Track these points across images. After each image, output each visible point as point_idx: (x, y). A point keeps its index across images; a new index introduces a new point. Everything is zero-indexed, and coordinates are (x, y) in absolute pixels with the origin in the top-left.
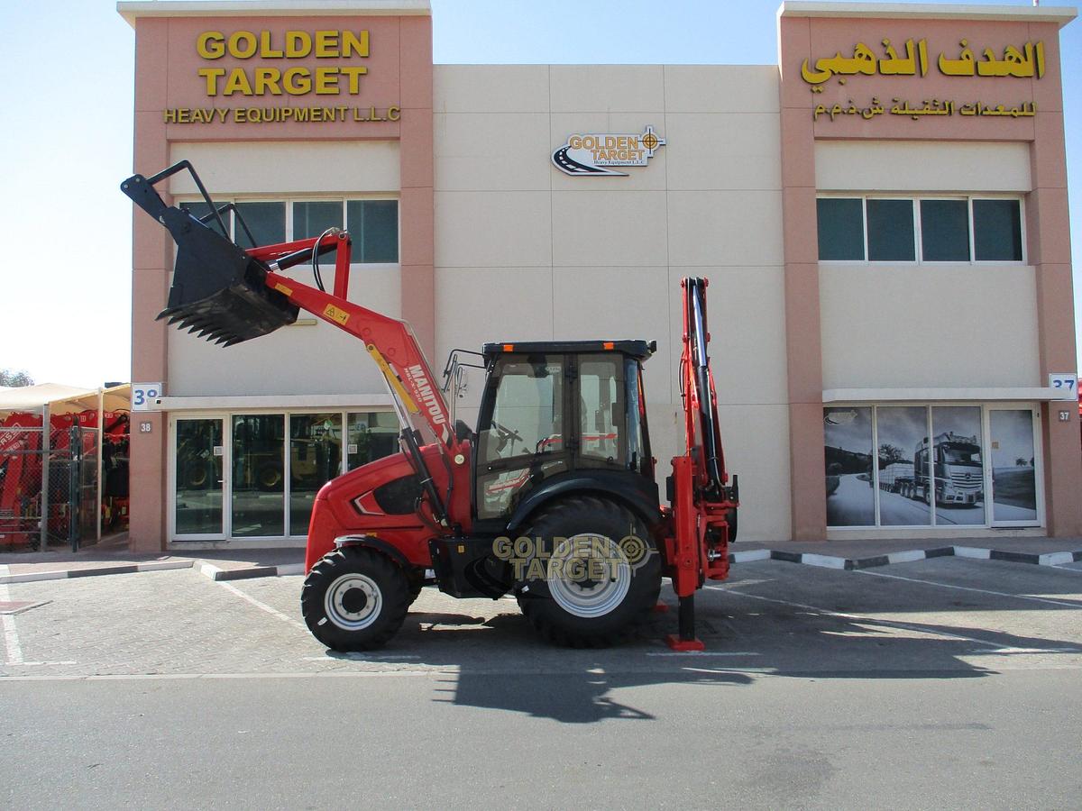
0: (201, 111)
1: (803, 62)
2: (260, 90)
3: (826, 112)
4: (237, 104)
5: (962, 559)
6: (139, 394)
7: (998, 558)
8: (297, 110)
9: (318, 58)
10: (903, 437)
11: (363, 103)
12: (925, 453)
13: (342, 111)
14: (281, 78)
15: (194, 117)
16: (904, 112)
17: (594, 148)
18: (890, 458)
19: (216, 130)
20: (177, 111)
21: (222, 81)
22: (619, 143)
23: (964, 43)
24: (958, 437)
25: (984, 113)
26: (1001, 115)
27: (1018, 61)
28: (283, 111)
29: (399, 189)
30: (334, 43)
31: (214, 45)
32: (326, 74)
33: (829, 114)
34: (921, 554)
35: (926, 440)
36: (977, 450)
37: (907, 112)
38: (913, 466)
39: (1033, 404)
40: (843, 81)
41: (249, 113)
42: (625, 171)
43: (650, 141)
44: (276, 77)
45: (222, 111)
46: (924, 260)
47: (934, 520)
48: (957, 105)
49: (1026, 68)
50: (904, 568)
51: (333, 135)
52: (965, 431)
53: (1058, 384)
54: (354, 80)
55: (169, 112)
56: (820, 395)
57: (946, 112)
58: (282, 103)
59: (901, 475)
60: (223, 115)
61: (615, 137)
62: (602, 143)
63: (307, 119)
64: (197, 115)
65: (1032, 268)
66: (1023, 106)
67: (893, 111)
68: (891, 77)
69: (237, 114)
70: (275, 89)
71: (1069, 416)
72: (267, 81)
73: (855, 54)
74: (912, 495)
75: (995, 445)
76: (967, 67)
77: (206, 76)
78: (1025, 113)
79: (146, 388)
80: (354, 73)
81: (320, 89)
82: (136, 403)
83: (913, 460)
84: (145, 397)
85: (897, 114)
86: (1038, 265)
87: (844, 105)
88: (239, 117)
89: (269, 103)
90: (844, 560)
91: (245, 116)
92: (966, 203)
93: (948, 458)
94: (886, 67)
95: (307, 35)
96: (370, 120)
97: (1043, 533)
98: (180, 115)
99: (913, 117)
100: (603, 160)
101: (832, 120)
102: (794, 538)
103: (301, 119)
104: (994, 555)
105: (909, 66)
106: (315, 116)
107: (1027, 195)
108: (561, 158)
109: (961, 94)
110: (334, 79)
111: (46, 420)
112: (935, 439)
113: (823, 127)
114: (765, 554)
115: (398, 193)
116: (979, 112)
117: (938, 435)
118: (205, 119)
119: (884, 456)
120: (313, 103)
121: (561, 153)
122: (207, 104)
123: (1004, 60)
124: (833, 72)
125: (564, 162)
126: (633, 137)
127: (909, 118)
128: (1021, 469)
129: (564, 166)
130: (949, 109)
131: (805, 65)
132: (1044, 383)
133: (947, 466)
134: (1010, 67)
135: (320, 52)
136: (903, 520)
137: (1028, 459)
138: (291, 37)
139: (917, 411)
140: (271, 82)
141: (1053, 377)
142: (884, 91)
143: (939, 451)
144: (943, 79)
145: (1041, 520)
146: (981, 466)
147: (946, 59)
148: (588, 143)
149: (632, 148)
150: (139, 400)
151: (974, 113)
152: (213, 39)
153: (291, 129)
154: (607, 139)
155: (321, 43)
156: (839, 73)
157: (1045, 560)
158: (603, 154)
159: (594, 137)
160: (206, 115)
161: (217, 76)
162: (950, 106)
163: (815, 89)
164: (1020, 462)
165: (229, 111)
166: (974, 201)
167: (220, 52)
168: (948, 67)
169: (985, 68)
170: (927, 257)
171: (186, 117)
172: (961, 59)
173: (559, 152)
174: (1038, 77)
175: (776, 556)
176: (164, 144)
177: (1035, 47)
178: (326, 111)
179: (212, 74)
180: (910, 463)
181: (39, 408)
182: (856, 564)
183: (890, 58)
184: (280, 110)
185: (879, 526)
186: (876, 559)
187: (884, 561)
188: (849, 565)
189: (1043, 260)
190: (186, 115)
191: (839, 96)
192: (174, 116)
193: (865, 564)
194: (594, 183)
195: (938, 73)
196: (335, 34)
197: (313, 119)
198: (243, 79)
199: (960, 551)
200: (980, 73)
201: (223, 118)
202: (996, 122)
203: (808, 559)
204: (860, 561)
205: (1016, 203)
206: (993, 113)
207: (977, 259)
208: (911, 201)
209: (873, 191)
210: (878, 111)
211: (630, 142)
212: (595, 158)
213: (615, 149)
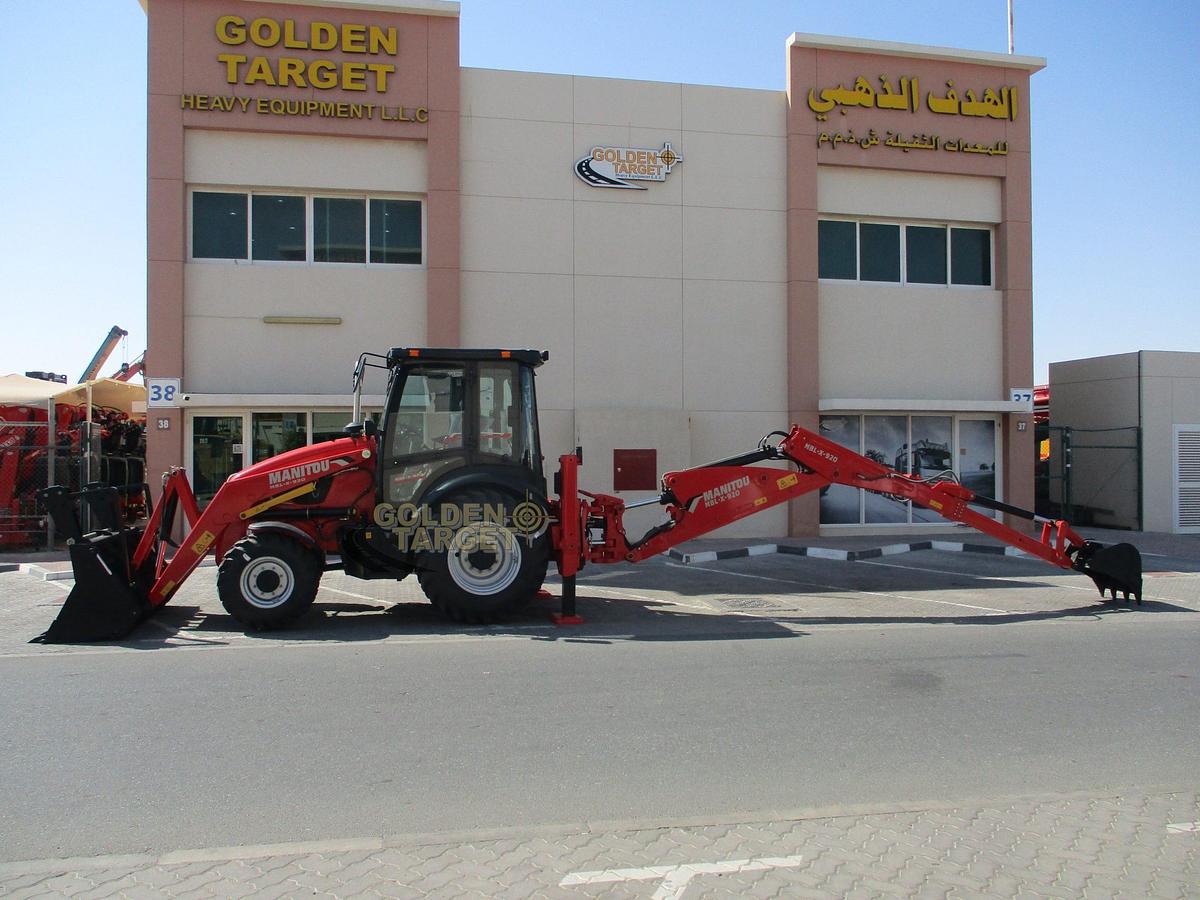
0: (222, 99)
1: (810, 91)
2: (284, 81)
3: (829, 140)
4: (260, 94)
5: (939, 552)
6: (156, 390)
7: (971, 550)
8: (323, 105)
9: (344, 52)
10: (885, 443)
11: (390, 102)
12: (904, 458)
13: (370, 110)
14: (306, 70)
15: (214, 105)
16: (896, 144)
17: (615, 161)
19: (237, 119)
20: (195, 97)
21: (243, 69)
22: (640, 158)
23: (951, 84)
24: (932, 444)
25: (965, 149)
26: (979, 153)
27: (995, 103)
28: (308, 105)
29: (423, 190)
30: (361, 38)
31: (235, 31)
32: (353, 70)
33: (832, 143)
34: (905, 548)
35: (905, 446)
36: (948, 455)
37: (899, 144)
39: (993, 415)
40: (844, 111)
41: (272, 106)
42: (645, 185)
43: (668, 158)
44: (301, 68)
45: (244, 100)
46: (908, 281)
47: (910, 519)
48: (942, 140)
49: (1001, 111)
50: (893, 558)
51: (360, 132)
52: (939, 439)
53: (1017, 398)
54: (381, 77)
55: (186, 97)
56: (817, 407)
57: (933, 147)
58: (307, 96)
60: (244, 104)
61: (635, 151)
62: (623, 157)
63: (333, 115)
64: (217, 103)
65: (1000, 293)
66: (997, 145)
67: (888, 143)
68: (885, 111)
69: (260, 105)
70: (300, 82)
71: (1026, 427)
72: (291, 72)
73: (855, 86)
75: (963, 452)
76: (952, 106)
77: (226, 62)
78: (999, 152)
79: (162, 383)
80: (382, 70)
81: (347, 84)
82: (153, 399)
84: (163, 392)
85: (891, 146)
86: (1005, 290)
87: (845, 135)
88: (262, 107)
89: (292, 95)
90: (846, 552)
91: (269, 107)
92: (944, 231)
93: (923, 462)
94: (883, 101)
95: (334, 29)
96: (398, 120)
98: (199, 101)
99: (904, 150)
100: (623, 173)
101: (834, 148)
102: (791, 534)
103: (327, 114)
104: (967, 548)
105: (902, 102)
106: (342, 112)
107: (997, 226)
108: (584, 169)
109: (945, 130)
110: (360, 75)
112: (913, 445)
113: (826, 154)
114: (771, 548)
115: (424, 195)
116: (960, 148)
117: (915, 442)
118: (225, 107)
120: (340, 98)
121: (584, 164)
122: (227, 92)
123: (983, 101)
124: (836, 103)
125: (587, 173)
126: (652, 152)
127: (901, 150)
128: (985, 473)
129: (586, 177)
130: (934, 144)
131: (811, 96)
132: (1006, 397)
133: (922, 470)
134: (987, 108)
135: (347, 46)
136: (884, 518)
137: (990, 465)
138: (316, 28)
139: (898, 420)
140: (295, 73)
141: (1014, 392)
142: (881, 123)
143: (916, 456)
144: (931, 115)
146: (951, 470)
147: (934, 96)
148: (610, 155)
149: (652, 163)
150: (156, 396)
151: (956, 149)
152: (233, 23)
153: (316, 124)
154: (628, 153)
156: (841, 104)
157: (1010, 552)
158: (624, 167)
159: (615, 150)
160: (226, 104)
161: (239, 63)
162: (936, 141)
163: (820, 117)
164: (983, 467)
165: (250, 100)
166: (952, 229)
167: (241, 38)
168: (935, 104)
169: (967, 108)
170: (910, 279)
171: (205, 104)
172: (947, 98)
173: (582, 163)
174: (1011, 120)
175: (782, 549)
176: (181, 128)
177: (1010, 92)
178: (353, 107)
179: (233, 60)
181: (44, 402)
182: (857, 555)
183: (886, 93)
184: (305, 103)
185: (863, 524)
186: (872, 551)
187: (878, 553)
188: (851, 556)
189: (1010, 287)
190: (205, 102)
191: (840, 126)
192: (192, 101)
193: (864, 555)
194: (613, 195)
195: (927, 110)
196: (363, 29)
197: (339, 114)
198: (265, 68)
199: (937, 545)
200: (963, 112)
201: (244, 107)
202: (974, 158)
203: (812, 552)
204: (860, 553)
205: (987, 233)
206: (973, 150)
207: (953, 283)
208: (898, 227)
209: (867, 216)
210: (874, 142)
211: (649, 157)
212: (616, 171)
213: (635, 163)
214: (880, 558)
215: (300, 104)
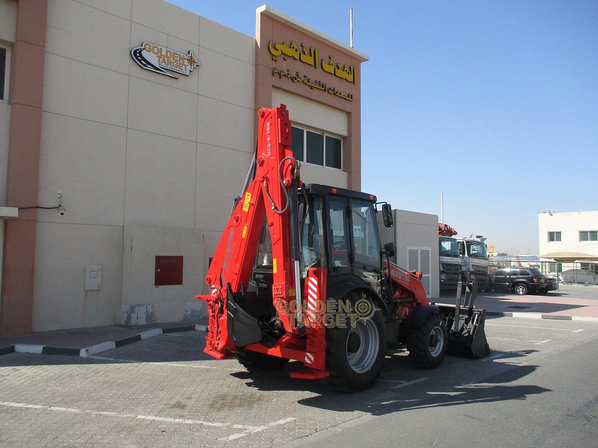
1: (270, 41)
3: (278, 73)
16: (308, 83)
17: (159, 55)
22: (174, 56)
23: (331, 58)
26: (342, 97)
27: (348, 73)
33: (280, 75)
37: (310, 84)
40: (286, 59)
42: (176, 75)
46: (307, 162)
48: (328, 86)
49: (351, 78)
53: (355, 230)
57: (324, 89)
61: (172, 51)
62: (164, 53)
65: (345, 173)
66: (349, 95)
67: (305, 82)
68: (304, 64)
73: (291, 46)
76: (330, 69)
78: (350, 99)
85: (306, 84)
86: (347, 172)
87: (286, 72)
92: (323, 137)
94: (303, 58)
99: (312, 88)
100: (163, 64)
101: (280, 78)
105: (311, 61)
107: (344, 138)
108: (138, 55)
109: (330, 82)
113: (276, 81)
116: (335, 93)
121: (138, 52)
123: (344, 71)
124: (282, 53)
125: (140, 58)
126: (182, 55)
127: (310, 87)
129: (139, 61)
131: (270, 45)
142: (303, 70)
144: (323, 71)
147: (324, 62)
148: (156, 50)
149: (181, 62)
151: (333, 93)
154: (167, 52)
156: (284, 54)
158: (164, 60)
159: (159, 47)
162: (325, 86)
163: (274, 58)
166: (326, 136)
168: (325, 66)
169: (337, 72)
172: (330, 64)
174: (354, 84)
177: (354, 69)
183: (304, 54)
189: (351, 171)
191: (283, 66)
194: (157, 77)
195: (321, 69)
200: (336, 74)
202: (339, 98)
205: (339, 141)
206: (339, 95)
207: (326, 165)
208: (303, 130)
210: (299, 80)
211: (180, 58)
212: (159, 61)
213: (171, 59)
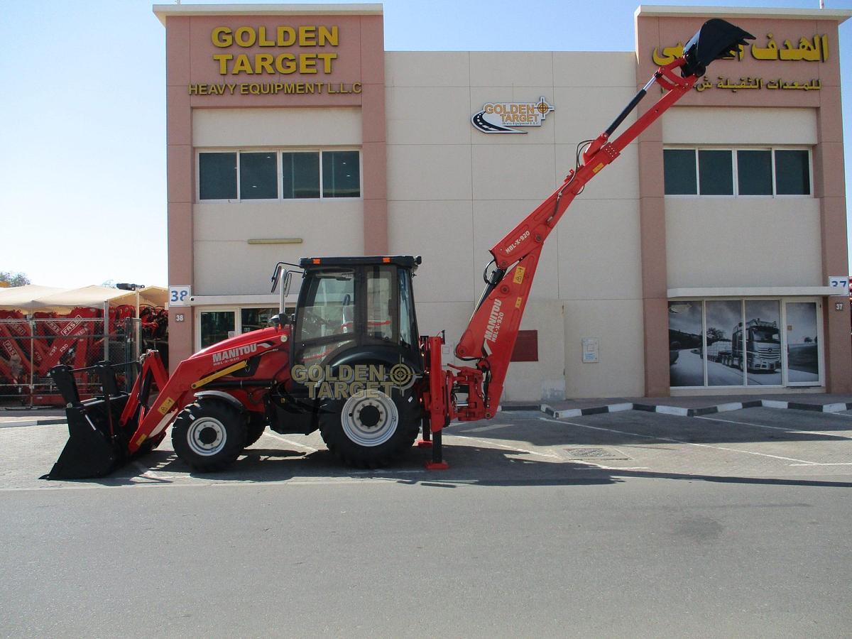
0: (216, 86)
1: (654, 49)
2: (259, 70)
4: (242, 80)
5: (767, 409)
6: (174, 294)
7: (794, 408)
8: (286, 85)
9: (301, 46)
10: (724, 322)
11: (334, 80)
12: (739, 334)
13: (319, 87)
14: (274, 61)
15: (211, 91)
16: (726, 87)
17: (503, 113)
18: (715, 337)
19: (227, 100)
20: (198, 86)
21: (231, 64)
22: (521, 109)
23: (770, 37)
24: (763, 322)
25: (784, 87)
26: (796, 89)
27: (809, 49)
28: (276, 86)
29: (361, 143)
30: (312, 35)
31: (224, 37)
32: (307, 59)
34: (738, 406)
35: (741, 325)
36: (777, 331)
37: (729, 86)
38: (731, 343)
39: (815, 298)
41: (251, 87)
42: (525, 130)
43: (543, 108)
44: (270, 61)
45: (231, 86)
46: (740, 194)
47: (746, 380)
48: (765, 81)
49: (815, 54)
50: (728, 415)
51: (312, 103)
52: (768, 318)
53: (835, 284)
54: (328, 63)
55: (192, 87)
56: (666, 295)
57: (757, 87)
58: (275, 80)
59: (723, 350)
60: (232, 89)
61: (518, 105)
62: (508, 109)
63: (293, 92)
64: (213, 89)
65: (818, 200)
66: (812, 82)
67: (719, 86)
69: (242, 88)
70: (270, 70)
71: (842, 306)
72: (264, 64)
74: (730, 364)
75: (789, 328)
76: (772, 54)
77: (219, 60)
78: (814, 87)
79: (179, 289)
80: (327, 57)
81: (303, 69)
82: (172, 300)
83: (731, 338)
84: (179, 296)
85: (722, 88)
86: (822, 198)
88: (244, 90)
89: (265, 80)
90: (687, 410)
91: (248, 90)
92: (769, 153)
93: (756, 337)
95: (293, 31)
96: (340, 93)
97: (824, 391)
98: (201, 89)
99: (733, 90)
100: (509, 121)
102: (646, 395)
103: (289, 92)
104: (790, 406)
106: (300, 90)
107: (814, 147)
108: (478, 120)
109: (767, 73)
110: (312, 62)
111: (106, 312)
112: (747, 323)
114: (629, 406)
115: (360, 146)
116: (781, 87)
117: (748, 321)
118: (218, 91)
119: (711, 336)
120: (298, 80)
121: (479, 117)
122: (220, 81)
123: (799, 48)
124: (676, 57)
125: (481, 123)
126: (530, 105)
127: (730, 91)
128: (809, 344)
129: (480, 126)
130: (758, 84)
131: (655, 51)
132: (825, 283)
133: (755, 343)
134: (802, 53)
135: (302, 42)
136: (724, 381)
138: (281, 31)
139: (734, 304)
140: (266, 64)
141: (832, 279)
142: (713, 71)
143: (749, 333)
144: (755, 62)
145: (822, 381)
146: (779, 343)
147: (756, 47)
148: (498, 109)
149: (530, 113)
150: (174, 298)
151: (776, 87)
152: (223, 32)
153: (281, 99)
154: (512, 107)
155: (303, 35)
157: (827, 409)
158: (509, 117)
159: (502, 105)
160: (219, 88)
161: (227, 60)
162: (759, 82)
164: (807, 340)
165: (236, 85)
166: (776, 151)
167: (229, 42)
168: (758, 53)
169: (785, 54)
170: (741, 193)
171: (204, 91)
172: (768, 47)
173: (477, 116)
174: (823, 61)
175: (636, 407)
176: (189, 111)
177: (821, 40)
178: (307, 85)
179: (223, 58)
180: (729, 341)
181: (101, 304)
182: (695, 412)
184: (274, 85)
185: (706, 386)
186: (709, 408)
187: (715, 410)
188: (691, 413)
189: (825, 195)
190: (205, 89)
192: (196, 89)
193: (701, 412)
194: (502, 139)
195: (751, 58)
196: (313, 28)
197: (298, 92)
198: (246, 62)
199: (766, 403)
200: (782, 58)
201: (232, 91)
202: (791, 93)
203: (660, 409)
204: (698, 410)
205: (805, 154)
206: (790, 87)
207: (777, 194)
208: (731, 151)
209: (704, 144)
210: (708, 86)
211: (528, 109)
212: (503, 121)
213: (518, 113)
214: (715, 415)
215: (270, 85)
